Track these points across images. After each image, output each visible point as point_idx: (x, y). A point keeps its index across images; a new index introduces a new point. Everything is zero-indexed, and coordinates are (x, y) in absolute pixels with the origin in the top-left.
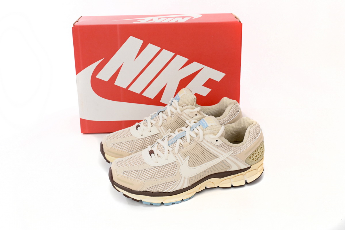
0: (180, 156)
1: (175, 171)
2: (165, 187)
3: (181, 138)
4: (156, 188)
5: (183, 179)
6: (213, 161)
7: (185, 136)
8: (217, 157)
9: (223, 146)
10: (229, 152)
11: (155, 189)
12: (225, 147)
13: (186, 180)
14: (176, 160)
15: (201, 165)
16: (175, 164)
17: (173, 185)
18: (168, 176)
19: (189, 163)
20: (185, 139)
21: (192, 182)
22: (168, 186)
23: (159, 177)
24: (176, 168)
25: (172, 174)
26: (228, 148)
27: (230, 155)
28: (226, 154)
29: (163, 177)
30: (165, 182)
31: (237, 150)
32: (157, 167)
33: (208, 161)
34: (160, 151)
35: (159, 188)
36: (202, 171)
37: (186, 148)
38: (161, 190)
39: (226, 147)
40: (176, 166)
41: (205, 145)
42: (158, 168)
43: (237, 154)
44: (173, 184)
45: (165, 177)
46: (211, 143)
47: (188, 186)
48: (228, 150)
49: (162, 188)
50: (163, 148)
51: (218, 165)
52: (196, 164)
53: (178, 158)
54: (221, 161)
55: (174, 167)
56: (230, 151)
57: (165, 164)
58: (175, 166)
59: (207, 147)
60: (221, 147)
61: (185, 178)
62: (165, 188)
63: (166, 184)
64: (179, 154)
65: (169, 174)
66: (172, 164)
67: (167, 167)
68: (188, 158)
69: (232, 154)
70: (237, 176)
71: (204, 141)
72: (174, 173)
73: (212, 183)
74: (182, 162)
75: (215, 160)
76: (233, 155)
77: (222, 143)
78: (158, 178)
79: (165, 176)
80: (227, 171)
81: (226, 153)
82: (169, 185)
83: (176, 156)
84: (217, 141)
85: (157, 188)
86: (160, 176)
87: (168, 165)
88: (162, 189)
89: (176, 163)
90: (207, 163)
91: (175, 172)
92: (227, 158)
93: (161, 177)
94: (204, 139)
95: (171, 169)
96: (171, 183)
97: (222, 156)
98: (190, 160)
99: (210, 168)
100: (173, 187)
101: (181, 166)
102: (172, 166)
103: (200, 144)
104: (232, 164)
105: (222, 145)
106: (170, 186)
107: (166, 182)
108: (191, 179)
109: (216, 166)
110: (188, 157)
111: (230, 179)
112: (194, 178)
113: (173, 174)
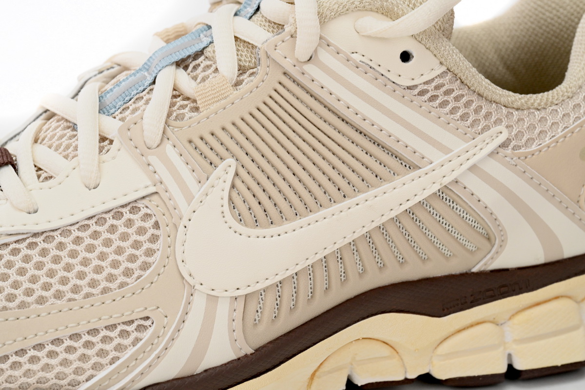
0: (178, 163)
1: (150, 253)
2: (84, 358)
3: (182, 64)
4: (27, 366)
5: (199, 304)
6: (386, 186)
7: (207, 53)
8: (411, 167)
9: (448, 92)
10: (486, 134)
11: (17, 373)
12: (457, 99)
13: (223, 311)
14: (152, 189)
15: (312, 217)
16: (144, 211)
17: (134, 344)
18: (105, 291)
19: (238, 200)
20: (208, 67)
21: (261, 328)
22: (102, 353)
23: (44, 293)
24: (154, 239)
25: (128, 273)
26: (476, 111)
27: (492, 154)
28: (465, 146)
29: (70, 295)
30: (82, 329)
31: (532, 127)
32: (35, 235)
33: (357, 191)
34: (56, 150)
35: (47, 367)
36: (320, 256)
37: (213, 107)
38: (57, 377)
39: (464, 100)
40: (157, 225)
41: (330, 84)
42: (38, 240)
43: (534, 147)
44: (137, 340)
45: (87, 296)
46: (367, 69)
47: (234, 357)
48: (475, 122)
49: (65, 363)
50: (69, 132)
51: (421, 214)
52: (283, 205)
53: (164, 173)
54: (435, 188)
55: (141, 231)
56: (486, 128)
57: (80, 216)
58: (149, 224)
59: (348, 97)
60: (433, 98)
61: (212, 299)
62: (87, 365)
63: (94, 339)
64: (168, 147)
65: (111, 278)
66: (127, 216)
67: (95, 235)
68: (226, 169)
69: (504, 145)
70: (538, 304)
71: (325, 56)
72: (145, 267)
73: (386, 351)
74: (189, 198)
75: (398, 181)
76: (509, 151)
77: (440, 76)
78: (41, 300)
79: (87, 290)
80: (475, 270)
81: (467, 142)
82: (108, 347)
83: (153, 159)
84: (406, 57)
85: (35, 367)
86: (53, 291)
87: (101, 221)
88: (68, 370)
89: (152, 206)
90: (348, 202)
91: (150, 260)
92: (473, 168)
93: (58, 295)
94: (324, 42)
95: (123, 244)
96: (124, 334)
97: (438, 158)
98: (238, 183)
99: (368, 237)
100: (135, 358)
101: (185, 221)
102: (129, 223)
103: (299, 77)
104: (507, 215)
105: (437, 88)
106: (116, 349)
107: (91, 326)
108: (253, 306)
109: (407, 223)
110: (231, 161)
111: (494, 322)
112: (270, 300)
113: (137, 273)
